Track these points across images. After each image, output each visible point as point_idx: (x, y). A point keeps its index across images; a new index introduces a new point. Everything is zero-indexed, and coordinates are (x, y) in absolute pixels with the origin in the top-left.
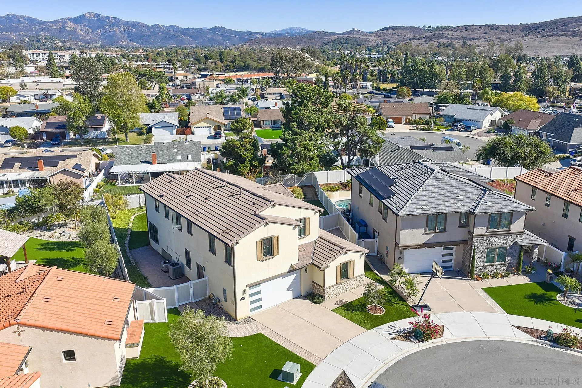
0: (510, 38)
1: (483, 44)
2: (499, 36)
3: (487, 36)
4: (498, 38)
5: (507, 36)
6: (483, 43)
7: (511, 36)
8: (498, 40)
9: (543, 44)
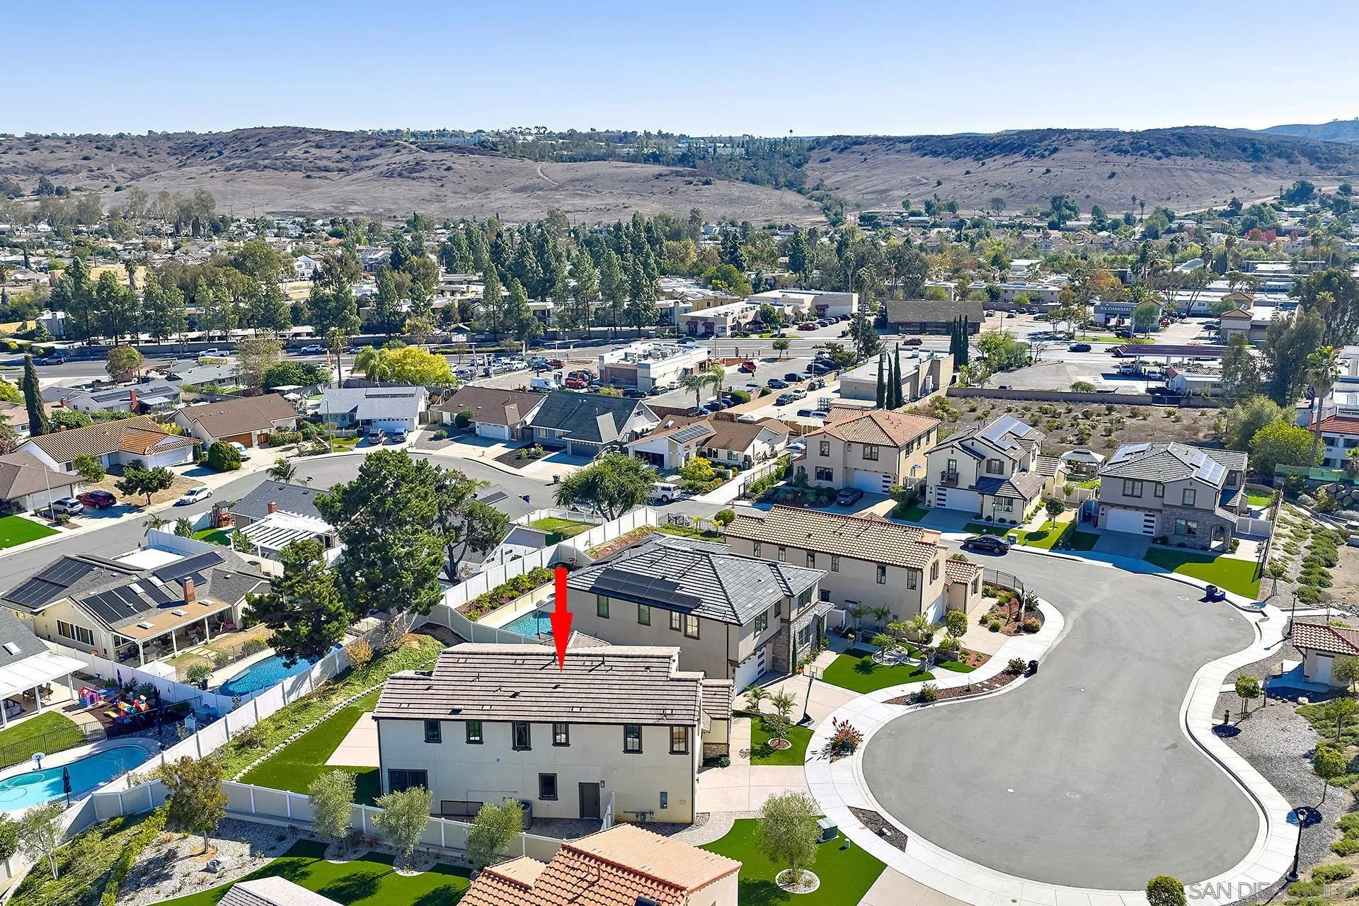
0: (150, 172)
1: (89, 185)
2: (121, 166)
3: (92, 164)
4: (122, 170)
5: (141, 165)
6: (88, 181)
7: (151, 165)
8: (124, 175)
9: (235, 186)
